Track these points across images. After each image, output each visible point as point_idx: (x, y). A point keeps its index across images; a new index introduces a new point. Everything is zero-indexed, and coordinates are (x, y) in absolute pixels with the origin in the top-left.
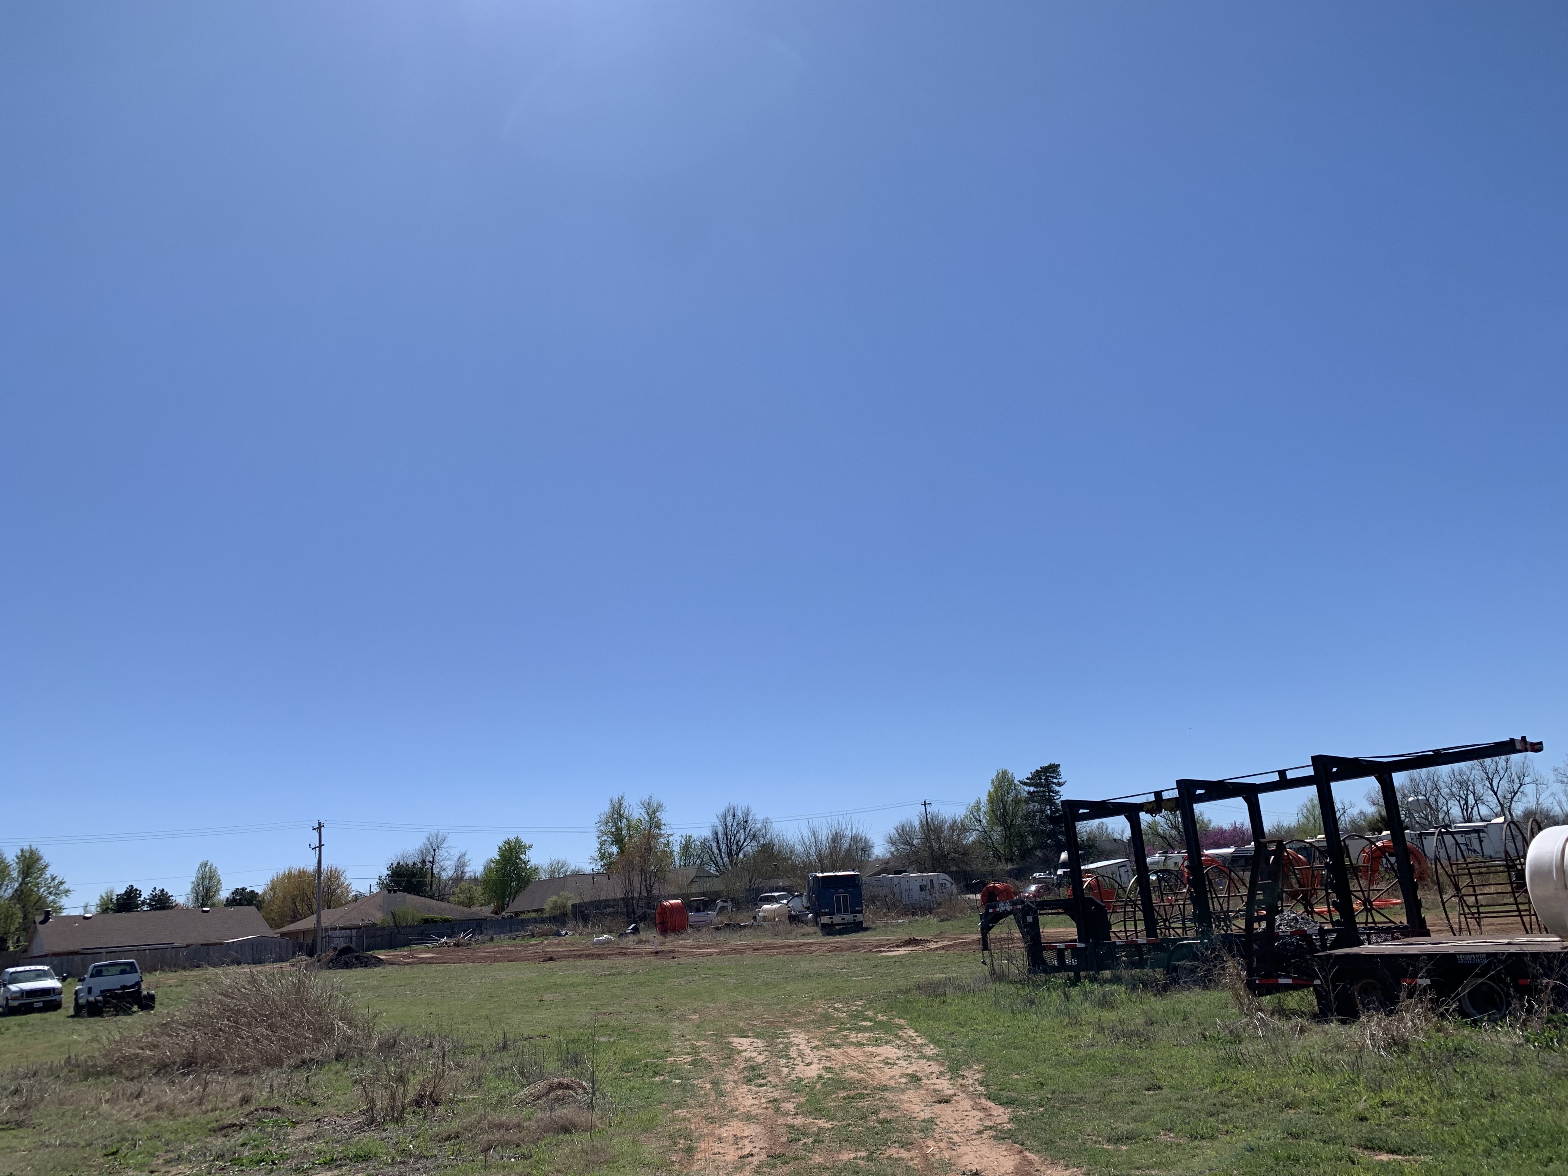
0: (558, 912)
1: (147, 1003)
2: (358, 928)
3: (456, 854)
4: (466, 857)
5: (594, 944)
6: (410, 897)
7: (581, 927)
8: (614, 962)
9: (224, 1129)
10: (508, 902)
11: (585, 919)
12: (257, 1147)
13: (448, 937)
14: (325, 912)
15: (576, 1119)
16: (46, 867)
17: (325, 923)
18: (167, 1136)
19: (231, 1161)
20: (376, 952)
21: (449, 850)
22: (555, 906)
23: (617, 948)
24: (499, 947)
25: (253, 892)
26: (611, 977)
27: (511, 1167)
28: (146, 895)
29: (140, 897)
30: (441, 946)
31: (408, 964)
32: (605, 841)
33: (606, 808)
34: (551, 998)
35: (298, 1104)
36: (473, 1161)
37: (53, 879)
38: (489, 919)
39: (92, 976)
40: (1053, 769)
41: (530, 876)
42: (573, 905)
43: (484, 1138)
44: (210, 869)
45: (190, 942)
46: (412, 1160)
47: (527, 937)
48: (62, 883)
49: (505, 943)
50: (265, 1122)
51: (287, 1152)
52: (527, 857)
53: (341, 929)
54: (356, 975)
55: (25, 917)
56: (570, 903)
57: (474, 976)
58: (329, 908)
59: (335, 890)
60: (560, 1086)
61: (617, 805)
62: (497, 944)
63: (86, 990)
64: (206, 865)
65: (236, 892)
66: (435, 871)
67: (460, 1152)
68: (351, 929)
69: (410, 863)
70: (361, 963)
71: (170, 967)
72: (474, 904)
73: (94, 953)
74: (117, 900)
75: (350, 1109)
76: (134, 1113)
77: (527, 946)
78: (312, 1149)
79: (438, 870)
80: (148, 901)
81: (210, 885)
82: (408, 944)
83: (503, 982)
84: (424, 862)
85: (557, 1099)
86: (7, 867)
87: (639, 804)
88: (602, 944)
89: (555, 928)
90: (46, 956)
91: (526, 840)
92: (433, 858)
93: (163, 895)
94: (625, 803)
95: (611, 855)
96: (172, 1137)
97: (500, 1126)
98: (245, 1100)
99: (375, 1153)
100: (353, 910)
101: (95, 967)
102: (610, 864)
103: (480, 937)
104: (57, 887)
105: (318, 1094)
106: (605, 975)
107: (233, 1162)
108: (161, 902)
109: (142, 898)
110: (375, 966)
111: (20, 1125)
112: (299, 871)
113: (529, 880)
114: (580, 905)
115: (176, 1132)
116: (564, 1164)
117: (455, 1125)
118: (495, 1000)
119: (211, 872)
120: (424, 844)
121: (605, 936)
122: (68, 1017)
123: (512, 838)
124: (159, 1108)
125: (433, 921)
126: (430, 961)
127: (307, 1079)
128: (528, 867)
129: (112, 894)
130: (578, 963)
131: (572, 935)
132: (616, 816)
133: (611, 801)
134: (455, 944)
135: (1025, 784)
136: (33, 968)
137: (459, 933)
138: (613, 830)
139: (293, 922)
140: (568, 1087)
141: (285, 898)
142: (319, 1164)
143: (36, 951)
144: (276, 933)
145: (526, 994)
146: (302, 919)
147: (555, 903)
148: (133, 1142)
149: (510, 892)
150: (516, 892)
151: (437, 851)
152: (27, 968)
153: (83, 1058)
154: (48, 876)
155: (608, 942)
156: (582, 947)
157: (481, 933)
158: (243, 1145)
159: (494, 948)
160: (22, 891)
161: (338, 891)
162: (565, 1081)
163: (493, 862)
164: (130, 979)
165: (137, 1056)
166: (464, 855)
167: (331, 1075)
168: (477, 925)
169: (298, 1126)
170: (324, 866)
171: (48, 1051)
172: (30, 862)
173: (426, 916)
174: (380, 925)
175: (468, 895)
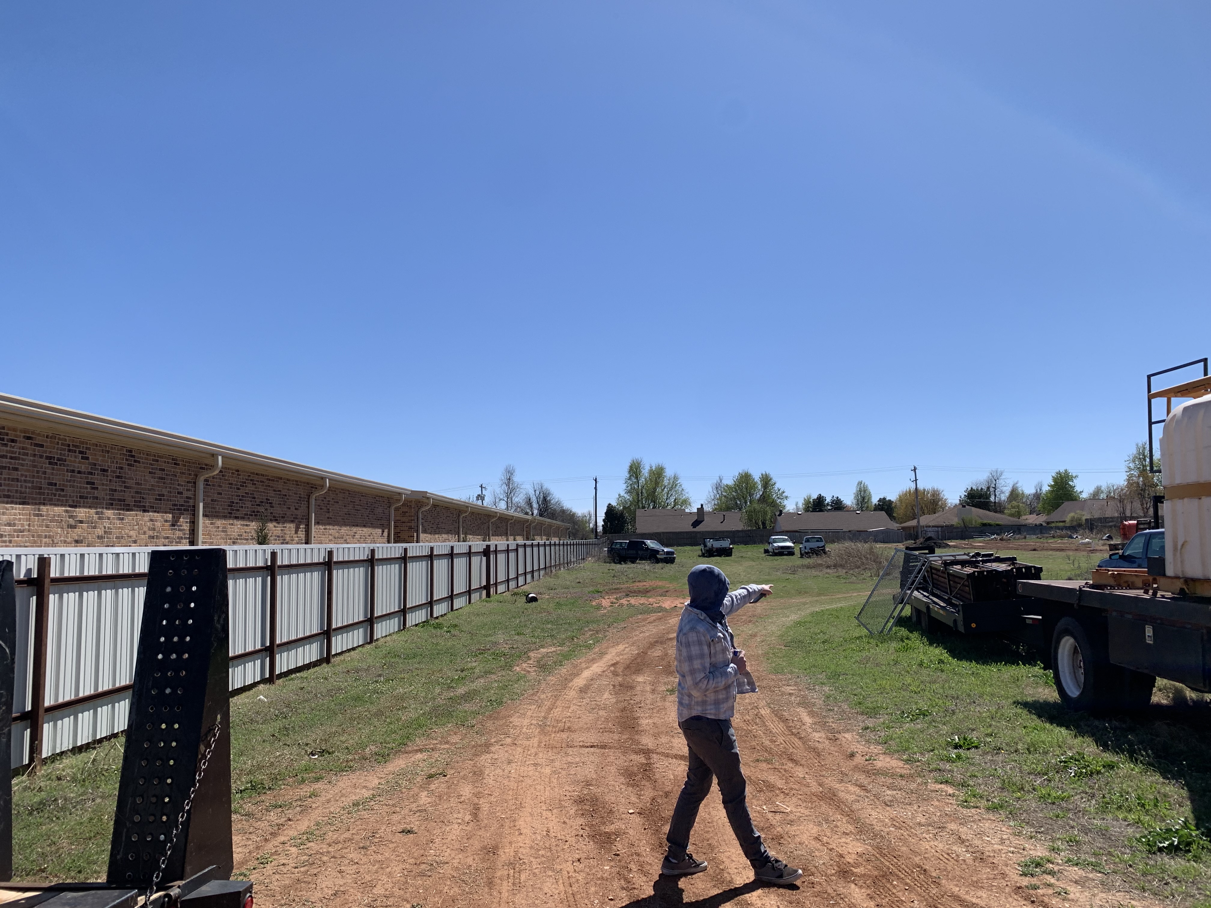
0: (1074, 524)
2: (942, 527)
3: (1011, 482)
6: (975, 509)
11: (1085, 529)
13: (997, 535)
14: (923, 517)
16: (775, 484)
17: (923, 523)
25: (889, 501)
28: (828, 500)
29: (825, 501)
30: (992, 539)
37: (779, 490)
38: (1026, 525)
39: (806, 542)
42: (1086, 520)
44: (864, 486)
45: (850, 529)
47: (1049, 538)
48: (783, 492)
49: (1033, 540)
53: (933, 527)
56: (1084, 518)
61: (1141, 449)
62: (1028, 541)
63: (804, 548)
64: (861, 483)
65: (880, 500)
66: (997, 494)
68: (938, 527)
69: (980, 488)
71: (839, 540)
72: (1022, 515)
73: (805, 532)
74: (813, 502)
79: (999, 493)
80: (830, 504)
81: (865, 495)
84: (988, 488)
86: (756, 483)
89: (1070, 533)
90: (784, 532)
91: (1072, 472)
92: (995, 485)
93: (838, 500)
100: (940, 516)
101: (807, 538)
103: (1018, 536)
104: (781, 494)
108: (838, 505)
109: (827, 502)
112: (909, 491)
114: (1091, 519)
119: (864, 488)
120: (989, 477)
122: (798, 558)
123: (1062, 470)
125: (990, 525)
128: (1072, 490)
129: (810, 499)
131: (1080, 538)
132: (1141, 457)
133: (1137, 445)
134: (1000, 539)
136: (780, 537)
137: (1005, 533)
138: (1139, 467)
139: (908, 521)
141: (906, 506)
143: (778, 530)
144: (897, 527)
147: (1074, 517)
151: (997, 481)
152: (778, 537)
154: (776, 488)
157: (1019, 533)
160: (765, 496)
161: (939, 503)
164: (821, 544)
168: (1018, 529)
172: (767, 481)
173: (985, 522)
174: (955, 526)
175: (1017, 510)
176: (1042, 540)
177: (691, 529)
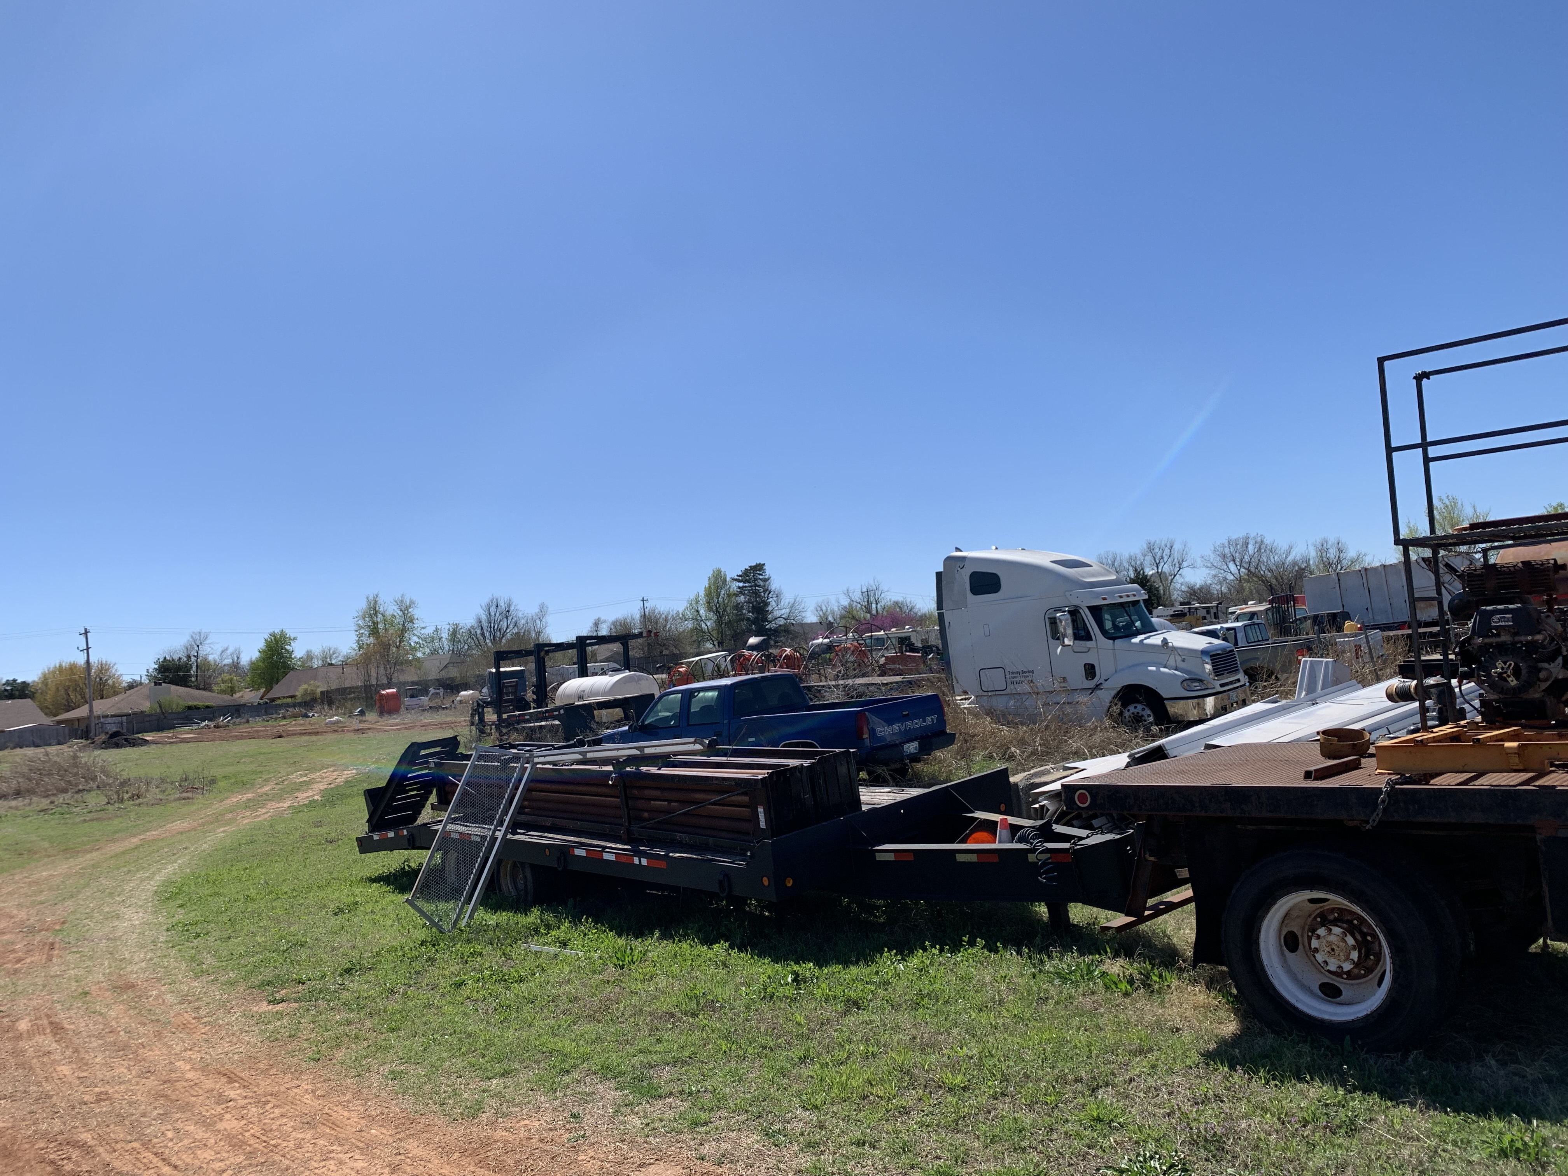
0: (308, 698)
2: (128, 715)
3: (218, 649)
5: (327, 724)
6: (173, 687)
7: (326, 710)
8: (331, 738)
13: (209, 720)
14: (97, 702)
17: (98, 711)
20: (145, 734)
21: (211, 646)
22: (306, 693)
23: (340, 727)
24: (254, 727)
25: (24, 683)
30: (203, 728)
31: (170, 743)
32: (363, 633)
33: (363, 605)
38: (252, 703)
40: (758, 568)
41: (292, 665)
42: (322, 692)
47: (278, 719)
49: (258, 724)
52: (291, 648)
53: (112, 716)
54: (126, 753)
56: (319, 690)
58: (102, 698)
59: (107, 680)
61: (372, 603)
62: (252, 725)
66: (199, 663)
68: (121, 716)
69: (176, 658)
70: (130, 743)
72: (237, 691)
77: (276, 727)
79: (202, 663)
82: (173, 727)
84: (189, 657)
87: (392, 601)
88: (332, 724)
89: (304, 711)
91: (290, 633)
92: (197, 653)
94: (380, 601)
95: (368, 645)
100: (122, 700)
103: (237, 720)
110: (142, 746)
112: (68, 667)
113: (291, 668)
114: (327, 692)
120: (188, 641)
121: (337, 717)
123: (277, 631)
125: (197, 708)
126: (189, 740)
128: (291, 657)
131: (318, 716)
132: (372, 612)
133: (368, 598)
134: (215, 726)
135: (736, 580)
137: (219, 717)
138: (370, 624)
139: (67, 711)
141: (57, 689)
144: (52, 721)
146: (76, 708)
147: (307, 690)
150: (280, 678)
151: (200, 646)
155: (337, 722)
156: (317, 726)
157: (239, 716)
159: (250, 728)
161: (110, 682)
166: (226, 650)
168: (237, 710)
170: (93, 662)
173: (190, 703)
174: (148, 713)
175: (230, 685)
176: (270, 723)
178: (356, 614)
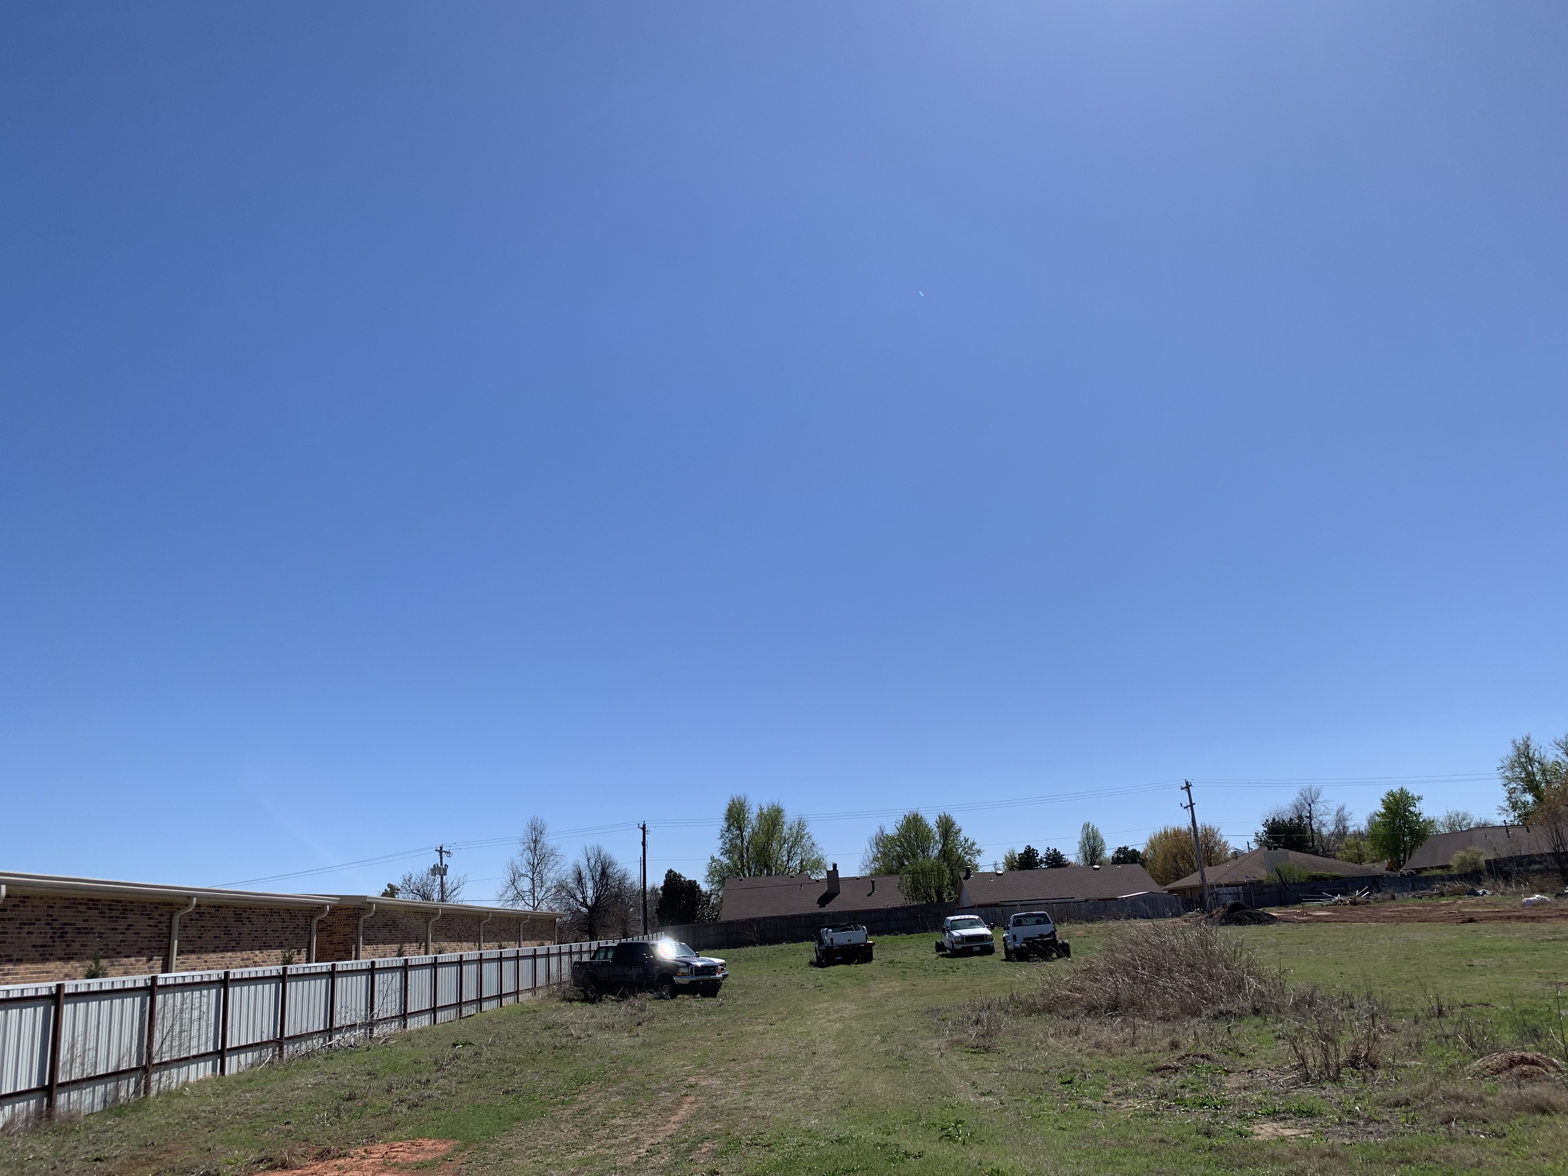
0: (1469, 870)
1: (1064, 951)
2: (1244, 885)
3: (1334, 808)
4: (1345, 811)
5: (1524, 905)
6: (1292, 854)
7: (1502, 886)
8: (1556, 926)
9: (1161, 1071)
10: (1404, 857)
11: (1507, 877)
12: (1196, 1090)
13: (1343, 894)
14: (1207, 869)
15: (1553, 1099)
16: (960, 830)
17: (1210, 880)
18: (1110, 1072)
19: (1174, 1101)
20: (1267, 909)
21: (1325, 804)
22: (1464, 860)
23: (1557, 910)
24: (1403, 906)
25: (1134, 850)
26: (1556, 942)
27: (1483, 1144)
28: (1042, 854)
29: (1037, 856)
30: (1336, 903)
31: (1305, 922)
32: (1515, 788)
33: (1509, 752)
34: (1483, 963)
35: (1226, 1053)
36: (1433, 1131)
37: (966, 841)
38: (1385, 876)
39: (1014, 925)
41: (1425, 829)
42: (1487, 862)
43: (1442, 1109)
44: (1092, 830)
45: (1089, 897)
46: (1361, 1123)
47: (1435, 897)
48: (973, 844)
49: (1408, 902)
50: (1198, 1068)
51: (1226, 1098)
52: (1417, 809)
53: (1227, 885)
54: (1250, 932)
55: (952, 874)
56: (1482, 859)
57: (1382, 936)
58: (1210, 865)
59: (1213, 847)
60: (1524, 1061)
61: (1522, 748)
62: (1400, 903)
63: (1012, 938)
64: (1088, 826)
65: (1119, 851)
66: (1315, 827)
67: (1414, 1121)
68: (1237, 885)
69: (1287, 819)
70: (1254, 920)
71: (1075, 919)
72: (1364, 861)
73: (1011, 906)
74: (1019, 858)
75: (1280, 1062)
76: (1077, 1048)
77: (1437, 906)
78: (1251, 1099)
79: (1318, 825)
80: (1045, 860)
81: (1095, 845)
82: (1298, 901)
83: (1418, 943)
84: (1300, 818)
85: (1523, 1075)
86: (930, 831)
87: (1553, 744)
88: (1535, 905)
89: (1469, 886)
90: (974, 907)
91: (1413, 791)
92: (1310, 813)
93: (1056, 854)
94: (1533, 745)
95: (1525, 804)
96: (1115, 1072)
97: (1458, 1098)
98: (1174, 1045)
99: (1319, 1111)
100: (1235, 866)
101: (1015, 917)
102: (1527, 814)
103: (1379, 895)
104: (970, 848)
105: (1244, 1045)
106: (1548, 940)
107: (1177, 1102)
108: (1056, 860)
109: (1039, 857)
110: (1270, 924)
111: (987, 1050)
112: (1175, 831)
113: (1424, 835)
114: (1495, 861)
115: (1116, 1068)
116: (1550, 1148)
117: (1403, 1091)
118: (1413, 962)
119: (1093, 833)
120: (1298, 799)
121: (1537, 896)
122: (1002, 960)
123: (1396, 789)
124: (1098, 1045)
125: (1323, 878)
126: (1326, 919)
127: (1229, 1031)
128: (1421, 820)
129: (1013, 853)
130: (1508, 926)
131: (1492, 895)
132: (1523, 760)
133: (1514, 742)
134: (1351, 902)
136: (967, 917)
137: (1353, 891)
138: (1523, 776)
139: (1178, 879)
140: (1533, 1062)
141: (1165, 856)
142: (1262, 1114)
143: (965, 903)
144: (1164, 890)
145: (1449, 957)
146: (1186, 876)
147: (1463, 859)
148: (1083, 1074)
149: (1405, 848)
150: (1412, 848)
151: (1312, 805)
152: (963, 917)
153: (1023, 996)
154: (962, 839)
155: (1542, 902)
156: (1507, 908)
157: (1379, 891)
158: (1182, 1087)
159: (1397, 907)
160: (945, 851)
161: (1216, 848)
162: (1529, 1055)
163: (1378, 815)
164: (1045, 929)
165: (1068, 997)
166: (1343, 809)
167: (1251, 1028)
168: (1374, 883)
169: (1231, 1075)
170: (1198, 825)
171: (993, 989)
172: (947, 827)
173: (1314, 873)
174: (1266, 882)
175: (1356, 851)
176: (1425, 901)
177: (817, 909)
178: (1500, 765)
